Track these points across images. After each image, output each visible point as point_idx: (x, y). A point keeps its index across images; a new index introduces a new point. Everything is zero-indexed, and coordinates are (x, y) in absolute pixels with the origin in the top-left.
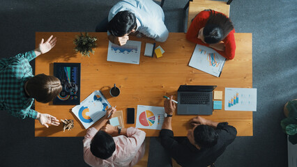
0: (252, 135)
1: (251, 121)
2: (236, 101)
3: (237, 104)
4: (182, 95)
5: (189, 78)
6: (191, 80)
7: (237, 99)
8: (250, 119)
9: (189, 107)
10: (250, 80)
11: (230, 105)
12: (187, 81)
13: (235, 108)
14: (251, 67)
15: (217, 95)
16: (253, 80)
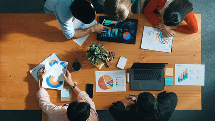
0: (201, 109)
1: (200, 96)
2: (185, 76)
3: (186, 79)
4: (135, 72)
5: (142, 55)
6: (144, 58)
7: (186, 74)
8: (199, 94)
9: (142, 83)
10: (199, 58)
11: (179, 80)
12: (140, 59)
13: (184, 83)
14: (200, 46)
15: (168, 71)
16: (202, 58)
